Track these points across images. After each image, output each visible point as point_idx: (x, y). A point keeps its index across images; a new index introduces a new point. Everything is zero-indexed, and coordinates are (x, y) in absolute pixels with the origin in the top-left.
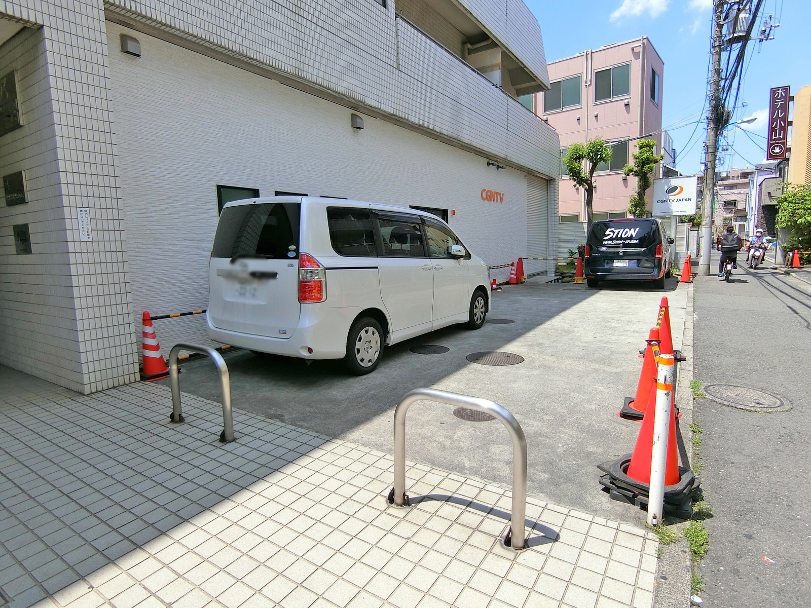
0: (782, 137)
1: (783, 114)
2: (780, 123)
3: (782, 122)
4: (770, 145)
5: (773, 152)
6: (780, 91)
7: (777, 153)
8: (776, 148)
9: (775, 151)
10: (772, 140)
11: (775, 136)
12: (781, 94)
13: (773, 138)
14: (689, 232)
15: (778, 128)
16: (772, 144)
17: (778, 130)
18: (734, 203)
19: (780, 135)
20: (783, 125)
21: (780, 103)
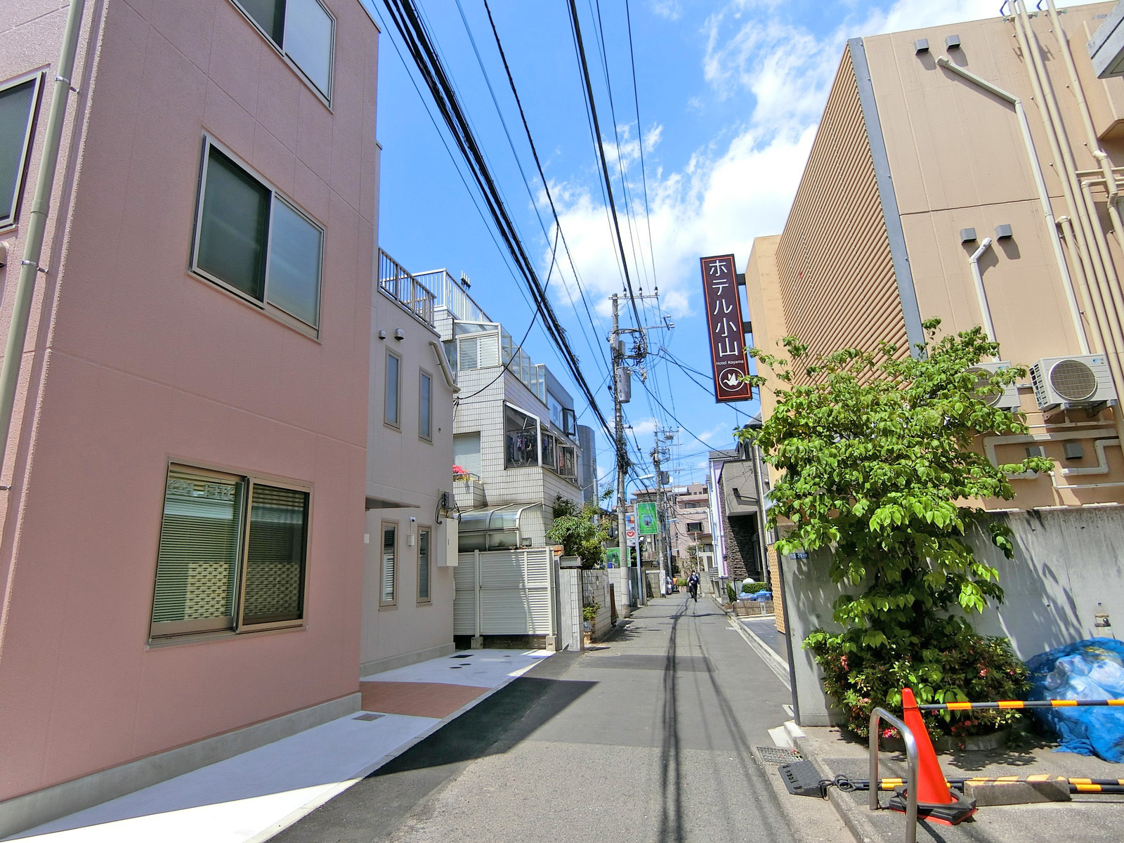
0: (736, 353)
1: (731, 306)
2: (729, 327)
3: (731, 323)
4: (716, 370)
5: (726, 385)
6: (718, 264)
7: (733, 387)
8: (729, 376)
9: (730, 383)
10: (719, 359)
11: (724, 350)
12: (721, 269)
13: (721, 354)
14: (556, 572)
15: (726, 334)
16: (720, 368)
17: (727, 339)
18: (698, 526)
19: (732, 349)
20: (735, 330)
21: (721, 286)
